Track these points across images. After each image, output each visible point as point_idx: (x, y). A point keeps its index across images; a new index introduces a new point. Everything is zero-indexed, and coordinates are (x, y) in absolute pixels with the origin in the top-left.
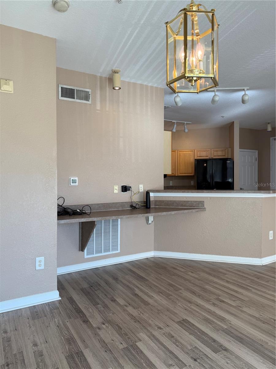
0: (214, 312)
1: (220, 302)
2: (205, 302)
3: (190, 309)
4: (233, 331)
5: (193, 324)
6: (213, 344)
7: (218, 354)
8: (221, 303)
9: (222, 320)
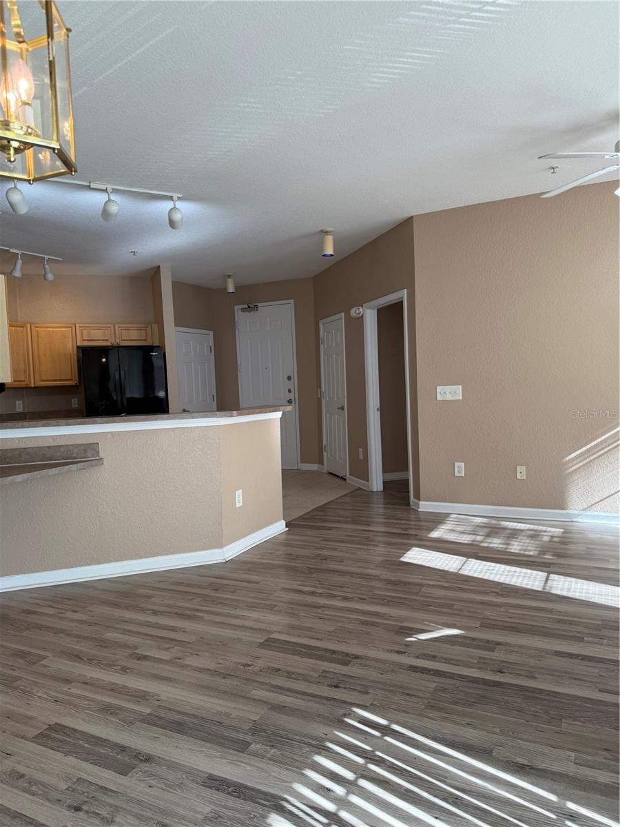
0: (125, 687)
1: (139, 659)
2: (103, 671)
3: (67, 698)
4: (163, 713)
5: (73, 729)
6: (119, 757)
7: (129, 775)
8: (139, 662)
9: (139, 697)
